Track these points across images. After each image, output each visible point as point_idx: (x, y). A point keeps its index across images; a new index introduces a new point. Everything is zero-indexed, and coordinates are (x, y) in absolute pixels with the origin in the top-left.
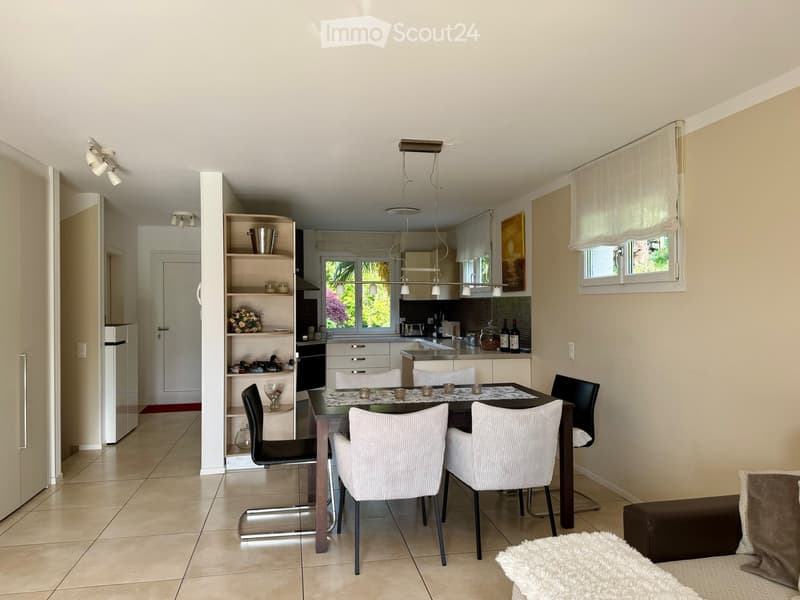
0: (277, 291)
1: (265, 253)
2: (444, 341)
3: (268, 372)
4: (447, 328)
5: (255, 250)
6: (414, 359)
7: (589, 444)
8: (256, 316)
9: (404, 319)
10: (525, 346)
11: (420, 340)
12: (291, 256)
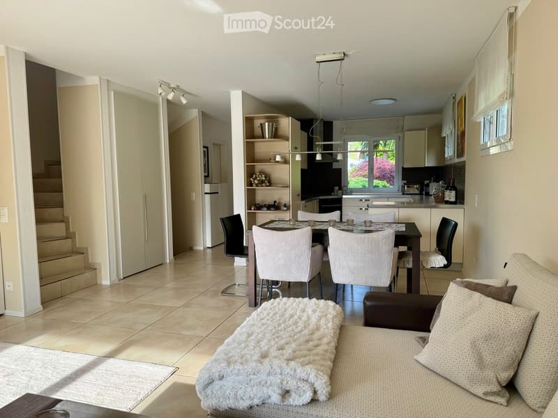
1: (269, 138)
7: (445, 267)
8: (265, 177)
9: (405, 182)
12: (288, 140)
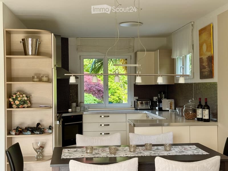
0: (40, 80)
1: (32, 55)
2: (164, 113)
3: (35, 134)
4: (166, 104)
5: (26, 53)
6: (134, 126)
8: (27, 97)
9: (137, 98)
10: (213, 117)
11: (147, 112)
12: (51, 57)
